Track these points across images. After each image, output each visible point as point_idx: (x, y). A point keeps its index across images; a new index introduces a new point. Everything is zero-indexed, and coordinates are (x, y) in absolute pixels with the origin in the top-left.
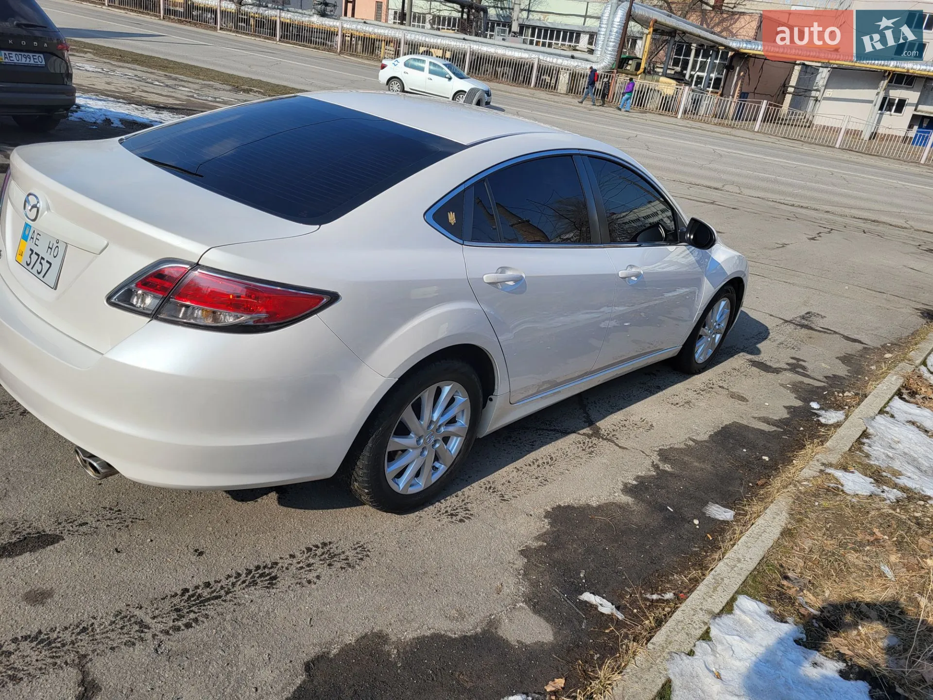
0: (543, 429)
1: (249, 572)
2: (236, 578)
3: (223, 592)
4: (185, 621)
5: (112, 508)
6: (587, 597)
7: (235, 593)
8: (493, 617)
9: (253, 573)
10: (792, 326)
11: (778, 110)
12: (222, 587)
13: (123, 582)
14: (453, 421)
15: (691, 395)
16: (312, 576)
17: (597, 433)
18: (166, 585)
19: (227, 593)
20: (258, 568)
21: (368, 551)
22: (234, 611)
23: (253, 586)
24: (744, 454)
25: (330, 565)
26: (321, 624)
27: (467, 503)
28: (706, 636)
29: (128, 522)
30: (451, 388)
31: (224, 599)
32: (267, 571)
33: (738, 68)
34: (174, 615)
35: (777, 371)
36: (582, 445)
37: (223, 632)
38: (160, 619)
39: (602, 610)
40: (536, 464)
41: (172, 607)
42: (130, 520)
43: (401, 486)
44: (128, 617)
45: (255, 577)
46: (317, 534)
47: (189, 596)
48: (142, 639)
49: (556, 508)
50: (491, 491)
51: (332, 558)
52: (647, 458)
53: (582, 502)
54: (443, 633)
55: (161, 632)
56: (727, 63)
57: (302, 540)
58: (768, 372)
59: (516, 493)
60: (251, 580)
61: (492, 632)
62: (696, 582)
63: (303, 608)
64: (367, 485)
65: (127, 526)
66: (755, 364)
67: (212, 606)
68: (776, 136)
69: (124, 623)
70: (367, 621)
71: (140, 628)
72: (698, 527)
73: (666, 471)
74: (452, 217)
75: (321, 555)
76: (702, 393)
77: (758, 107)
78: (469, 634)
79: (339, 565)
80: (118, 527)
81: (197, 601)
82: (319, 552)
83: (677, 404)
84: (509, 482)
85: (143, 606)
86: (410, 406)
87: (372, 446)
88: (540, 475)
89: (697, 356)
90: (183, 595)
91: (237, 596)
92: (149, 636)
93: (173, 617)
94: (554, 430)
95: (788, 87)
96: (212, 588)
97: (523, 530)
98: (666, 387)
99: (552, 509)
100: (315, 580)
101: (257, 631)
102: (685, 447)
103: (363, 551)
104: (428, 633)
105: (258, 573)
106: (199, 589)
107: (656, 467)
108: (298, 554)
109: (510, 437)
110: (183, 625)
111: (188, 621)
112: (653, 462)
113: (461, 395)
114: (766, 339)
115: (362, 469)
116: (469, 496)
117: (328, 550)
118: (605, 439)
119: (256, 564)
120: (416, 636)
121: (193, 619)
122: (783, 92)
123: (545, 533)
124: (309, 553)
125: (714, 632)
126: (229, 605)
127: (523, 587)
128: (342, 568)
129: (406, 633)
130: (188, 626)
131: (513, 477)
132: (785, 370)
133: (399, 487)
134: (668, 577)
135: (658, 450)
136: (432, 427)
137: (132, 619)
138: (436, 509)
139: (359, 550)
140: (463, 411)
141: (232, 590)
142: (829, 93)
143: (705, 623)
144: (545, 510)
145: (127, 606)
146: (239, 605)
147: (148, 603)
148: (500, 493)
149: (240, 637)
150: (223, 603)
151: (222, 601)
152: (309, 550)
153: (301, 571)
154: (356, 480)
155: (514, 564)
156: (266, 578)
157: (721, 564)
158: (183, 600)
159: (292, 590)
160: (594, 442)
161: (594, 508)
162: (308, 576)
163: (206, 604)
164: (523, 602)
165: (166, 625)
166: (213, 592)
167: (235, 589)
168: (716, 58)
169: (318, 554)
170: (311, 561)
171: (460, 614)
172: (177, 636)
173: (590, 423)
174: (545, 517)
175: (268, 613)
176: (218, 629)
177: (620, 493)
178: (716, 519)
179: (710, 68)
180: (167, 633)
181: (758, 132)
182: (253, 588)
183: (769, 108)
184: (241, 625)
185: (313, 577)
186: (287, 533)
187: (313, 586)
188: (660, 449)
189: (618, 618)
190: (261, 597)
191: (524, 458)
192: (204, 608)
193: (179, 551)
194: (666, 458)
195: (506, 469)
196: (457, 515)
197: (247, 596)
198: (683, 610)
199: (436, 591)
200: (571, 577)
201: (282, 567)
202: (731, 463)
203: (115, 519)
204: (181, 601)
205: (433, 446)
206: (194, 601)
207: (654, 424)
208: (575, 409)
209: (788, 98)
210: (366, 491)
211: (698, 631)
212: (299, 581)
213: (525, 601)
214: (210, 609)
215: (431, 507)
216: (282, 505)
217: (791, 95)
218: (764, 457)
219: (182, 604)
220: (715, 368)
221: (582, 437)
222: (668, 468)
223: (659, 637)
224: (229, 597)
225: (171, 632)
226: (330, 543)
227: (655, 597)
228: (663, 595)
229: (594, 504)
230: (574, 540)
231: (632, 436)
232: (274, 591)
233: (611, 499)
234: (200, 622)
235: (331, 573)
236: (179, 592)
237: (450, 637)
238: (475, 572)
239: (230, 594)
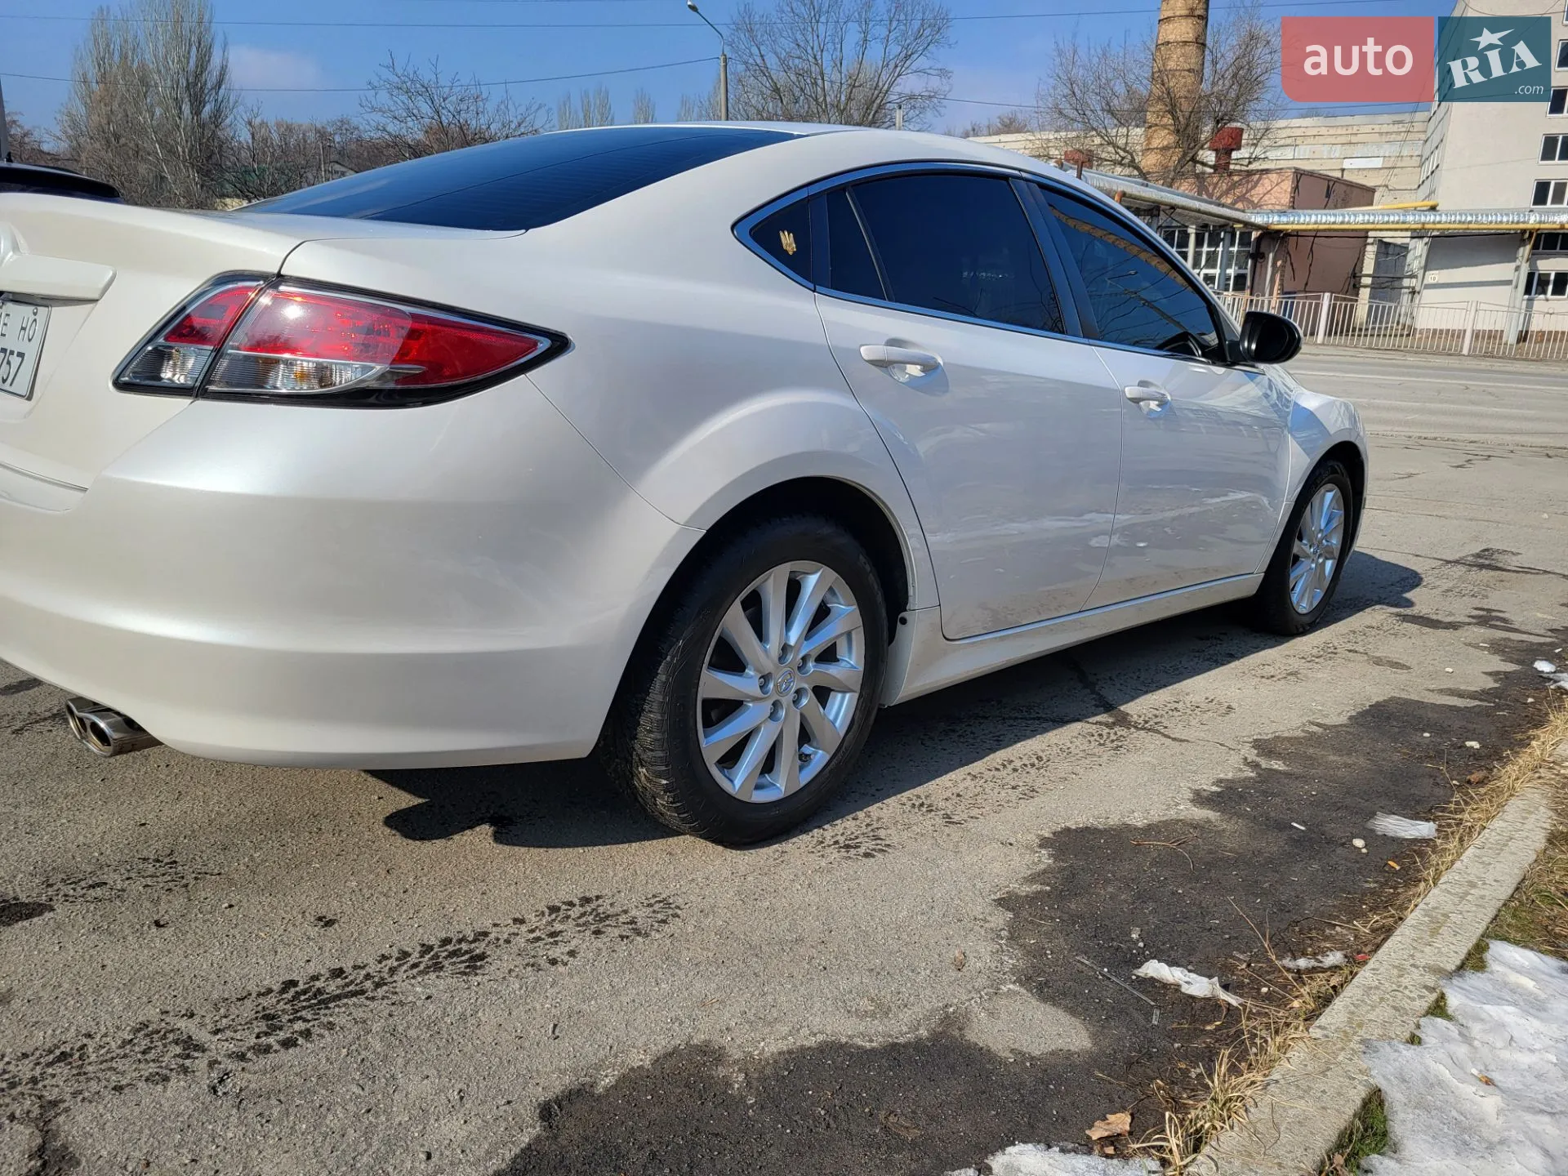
0: (1016, 718)
1: (426, 949)
2: (398, 959)
3: (368, 984)
4: (282, 1035)
5: (160, 858)
6: (1154, 969)
7: (394, 985)
8: (951, 1010)
9: (435, 950)
10: (1464, 569)
11: (1352, 306)
12: (368, 977)
13: (163, 974)
14: (828, 655)
15: (1295, 664)
16: (557, 952)
17: (1124, 721)
18: (251, 976)
19: (378, 985)
20: (446, 941)
21: (678, 907)
22: (391, 1015)
23: (434, 971)
24: (1427, 741)
25: (597, 932)
26: (577, 1033)
27: (877, 828)
28: (1438, 1009)
29: (190, 879)
30: (820, 577)
31: (371, 995)
32: (464, 947)
33: (1271, 255)
34: (262, 1026)
35: (1454, 626)
36: (1096, 737)
37: (364, 1052)
38: (229, 1034)
39: (1187, 989)
40: (1010, 767)
41: (257, 1012)
42: (194, 875)
43: (738, 782)
44: (162, 1033)
45: (438, 957)
46: (572, 884)
47: (297, 992)
48: (185, 1070)
49: (1061, 832)
50: (924, 809)
51: (602, 920)
52: (1232, 752)
53: (1114, 820)
54: (844, 1040)
55: (230, 1056)
56: (1251, 249)
57: (540, 894)
58: (1437, 628)
59: (975, 812)
60: (430, 963)
61: (953, 1037)
62: (1387, 932)
63: (538, 1006)
64: (664, 768)
65: (186, 886)
66: (1405, 618)
67: (343, 1009)
68: (1355, 347)
69: (152, 1042)
70: (677, 1024)
71: (184, 1049)
72: (1364, 851)
73: (1276, 771)
74: (788, 241)
75: (579, 918)
76: (1317, 660)
77: (1317, 305)
78: (902, 1040)
79: (617, 932)
80: (166, 888)
81: (313, 1001)
82: (575, 912)
83: (1272, 676)
84: (958, 795)
85: (196, 1012)
86: (738, 603)
87: (667, 679)
88: (1021, 784)
89: (1295, 598)
90: (283, 991)
91: (397, 990)
92: (200, 1063)
93: (257, 1030)
94: (1039, 719)
95: (1360, 277)
96: (346, 977)
97: (997, 867)
98: (1243, 655)
99: (1054, 834)
100: (566, 958)
101: (438, 1049)
102: (1303, 734)
103: (665, 909)
104: (812, 1042)
105: (446, 950)
106: (318, 979)
107: (1255, 766)
108: (531, 917)
109: (953, 731)
110: (278, 1042)
111: (288, 1036)
112: (1246, 759)
113: (842, 602)
114: (1417, 586)
115: (650, 731)
116: (879, 819)
117: (594, 910)
118: (1142, 729)
119: (444, 935)
120: (785, 1048)
121: (301, 1033)
122: (1354, 286)
123: (1045, 872)
124: (553, 916)
125: (1454, 1001)
126: (382, 1007)
127: (1011, 958)
128: (622, 937)
129: (762, 1044)
130: (288, 1044)
131: (967, 788)
132: (1469, 624)
133: (734, 785)
134: (1324, 931)
135: (1251, 740)
136: (790, 657)
137: (171, 1037)
138: (815, 839)
139: (657, 907)
140: (849, 634)
141: (390, 980)
142: (1433, 276)
143: (1432, 990)
144: (1038, 836)
145: (162, 1013)
146: (402, 1004)
147: (209, 1006)
148: (943, 812)
149: (400, 1061)
150: (368, 1003)
151: (367, 998)
152: (554, 909)
153: (537, 944)
154: (642, 763)
155: (985, 921)
156: (463, 958)
157: (1435, 891)
158: (283, 999)
159: (517, 976)
160: (1119, 733)
161: (1139, 829)
162: (550, 953)
163: (332, 1005)
164: (1014, 983)
165: (241, 1043)
166: (347, 985)
167: (395, 977)
168: (1232, 244)
169: (573, 916)
170: (558, 927)
171: (878, 1006)
172: (263, 1062)
173: (1109, 708)
174: (1040, 846)
175: (463, 1017)
176: (353, 1047)
177: (1189, 805)
178: (1399, 838)
179: (1224, 261)
180: (242, 1057)
181: (1323, 344)
182: (433, 976)
183: (1335, 305)
184: (404, 1040)
185: (562, 953)
186: (510, 885)
187: (561, 969)
188: (1256, 740)
189: (1229, 1004)
190: (449, 989)
191: (985, 760)
192: (327, 1011)
193: (285, 921)
194: (1271, 752)
195: (952, 775)
196: (859, 847)
197: (419, 989)
198: (1373, 969)
199: (825, 969)
200: (1113, 939)
201: (498, 939)
202: (1405, 754)
203: (164, 875)
204: (278, 1002)
205: (796, 702)
206: (304, 1001)
207: (1234, 705)
208: (1075, 689)
209: (1365, 293)
210: (664, 782)
211: (1417, 1003)
212: (532, 961)
213: (1019, 981)
214: (339, 1015)
215: (804, 837)
216: (501, 843)
217: (1368, 290)
218: (1468, 744)
219: (281, 1006)
220: (1332, 627)
221: (1094, 727)
222: (1278, 765)
223: (1334, 1016)
224: (381, 992)
225: (249, 1055)
226: (598, 898)
227: (1302, 963)
228: (1320, 957)
229: (1138, 820)
230: (1107, 881)
231: (1193, 723)
232: (479, 978)
233: (1172, 814)
234: (314, 1037)
235: (601, 945)
236: (276, 988)
237: (859, 1048)
238: (904, 936)
239: (385, 988)
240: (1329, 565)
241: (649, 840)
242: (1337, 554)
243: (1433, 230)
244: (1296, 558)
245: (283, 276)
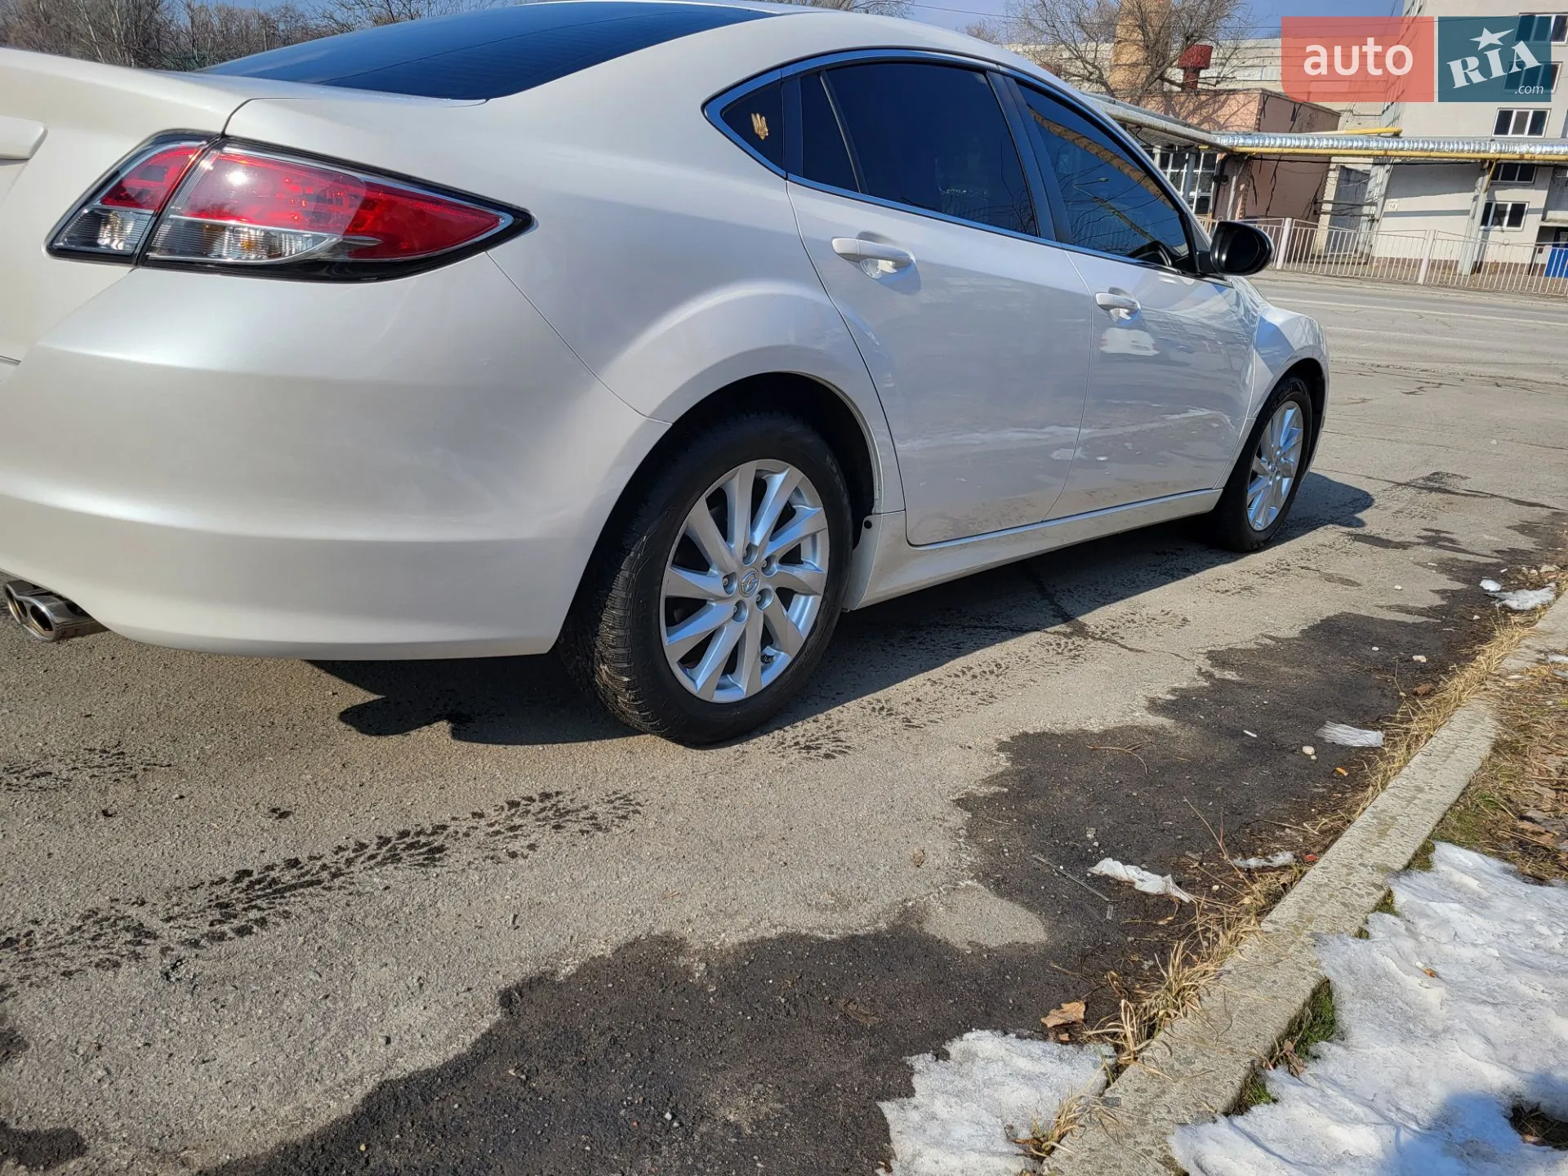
0: (976, 627)
1: (384, 841)
2: (354, 851)
3: (325, 875)
4: (236, 923)
5: (108, 749)
6: (1109, 867)
7: (351, 875)
8: (910, 904)
9: (393, 842)
10: (1412, 491)
11: (1312, 232)
12: (324, 867)
13: (112, 862)
14: (793, 557)
15: (1250, 579)
16: (517, 846)
17: (1081, 631)
18: (204, 865)
19: (334, 876)
20: (404, 834)
21: (638, 804)
22: (348, 905)
23: (392, 863)
24: (1375, 655)
25: (557, 827)
26: (537, 923)
27: (838, 731)
28: (1386, 905)
29: (138, 769)
30: (786, 476)
31: (328, 885)
32: (423, 839)
33: (1234, 179)
34: (216, 914)
35: (1403, 546)
36: (1054, 646)
37: (320, 940)
38: (182, 922)
39: (1139, 886)
40: (969, 674)
41: (210, 901)
42: (143, 766)
43: (700, 682)
44: (112, 920)
45: (396, 849)
46: (531, 780)
47: (251, 882)
48: (137, 956)
49: (1019, 737)
50: (884, 713)
51: (561, 815)
52: (1186, 662)
53: (1071, 726)
54: (804, 932)
55: (182, 943)
56: (1215, 172)
57: (499, 789)
58: (1387, 547)
59: (934, 717)
60: (388, 855)
61: (911, 929)
62: (1336, 833)
63: (498, 898)
64: (626, 665)
65: (135, 776)
66: (1358, 538)
67: (299, 898)
68: (1314, 274)
69: (101, 929)
70: (638, 916)
71: (135, 936)
72: (1314, 757)
73: (1229, 681)
74: (759, 124)
75: (539, 813)
76: (1270, 576)
77: (1278, 230)
78: (861, 932)
79: (577, 827)
80: (114, 778)
81: (268, 891)
82: (535, 807)
83: (1227, 591)
84: (918, 700)
85: (147, 900)
86: (702, 501)
87: (630, 576)
88: (980, 690)
89: (1251, 514)
90: (237, 880)
91: (354, 880)
92: (153, 949)
93: (210, 918)
94: (998, 627)
95: (1321, 204)
96: (302, 868)
97: (956, 770)
98: (1199, 570)
99: (1012, 738)
100: (526, 852)
101: (397, 937)
102: (1255, 646)
103: (626, 806)
104: (773, 933)
105: (404, 843)
106: (273, 869)
107: (1209, 676)
108: (491, 813)
109: (914, 638)
110: (232, 930)
111: (243, 923)
112: (1200, 669)
113: (808, 503)
114: (1368, 506)
115: (613, 628)
116: (839, 722)
117: (554, 805)
118: (1098, 639)
119: (401, 828)
120: (746, 940)
121: (256, 921)
122: (1315, 211)
123: (1002, 774)
124: (513, 811)
125: (1401, 898)
126: (340, 897)
127: (969, 856)
128: (582, 832)
129: (723, 935)
130: (242, 931)
131: (926, 693)
132: (1419, 544)
133: (696, 687)
134: (1274, 833)
135: (1205, 651)
136: (755, 557)
137: (121, 924)
138: (776, 740)
139: (617, 803)
140: (814, 536)
141: (348, 870)
142: (1394, 204)
143: (1380, 887)
144: (997, 740)
145: (112, 901)
146: (359, 894)
147: (161, 895)
148: (902, 716)
149: (358, 949)
150: (325, 892)
151: (324, 888)
152: (513, 804)
153: (497, 838)
154: (603, 660)
155: (944, 820)
156: (421, 850)
157: (1383, 795)
158: (237, 888)
159: (476, 869)
160: (1077, 643)
161: (1095, 734)
162: (510, 846)
163: (287, 894)
164: (972, 879)
165: (194, 931)
166: (303, 875)
167: (352, 869)
168: (1197, 167)
169: (533, 811)
170: (517, 821)
171: (838, 900)
172: (216, 949)
173: (1066, 618)
174: (998, 750)
175: (421, 907)
176: (310, 936)
177: (1145, 713)
178: (1347, 746)
179: (1188, 183)
180: (196, 944)
181: (1282, 270)
182: (391, 867)
183: (1295, 230)
184: (362, 929)
185: (522, 847)
186: (468, 780)
187: (521, 861)
188: (1210, 652)
189: (1181, 901)
190: (407, 879)
191: (944, 667)
192: (283, 901)
193: (239, 812)
194: (1224, 663)
195: (912, 681)
196: (820, 748)
197: (376, 880)
198: (1323, 868)
199: (786, 864)
200: (1069, 839)
201: (457, 833)
202: (1354, 666)
203: (111, 765)
204: (232, 891)
205: (759, 603)
206: (258, 890)
207: (1189, 618)
208: (1033, 599)
209: (1325, 220)
210: (626, 679)
211: (1366, 900)
212: (491, 854)
213: (976, 877)
214: (295, 903)
215: (765, 738)
216: (459, 739)
217: (1328, 216)
218: (1415, 658)
219: (235, 894)
220: (1286, 544)
221: (1052, 636)
222: (1230, 675)
223: (1285, 911)
224: (337, 882)
225: (203, 942)
226: (558, 793)
227: (1253, 862)
228: (1270, 857)
229: (1095, 726)
230: (1064, 784)
231: (1150, 634)
232: (438, 870)
233: (1128, 721)
234: (270, 925)
235: (561, 839)
236: (230, 877)
237: (818, 939)
238: (864, 834)
239: (342, 878)
240: (1286, 483)
241: (609, 739)
242: (1294, 472)
243: (1396, 156)
244: (1255, 475)
245: (227, 136)
